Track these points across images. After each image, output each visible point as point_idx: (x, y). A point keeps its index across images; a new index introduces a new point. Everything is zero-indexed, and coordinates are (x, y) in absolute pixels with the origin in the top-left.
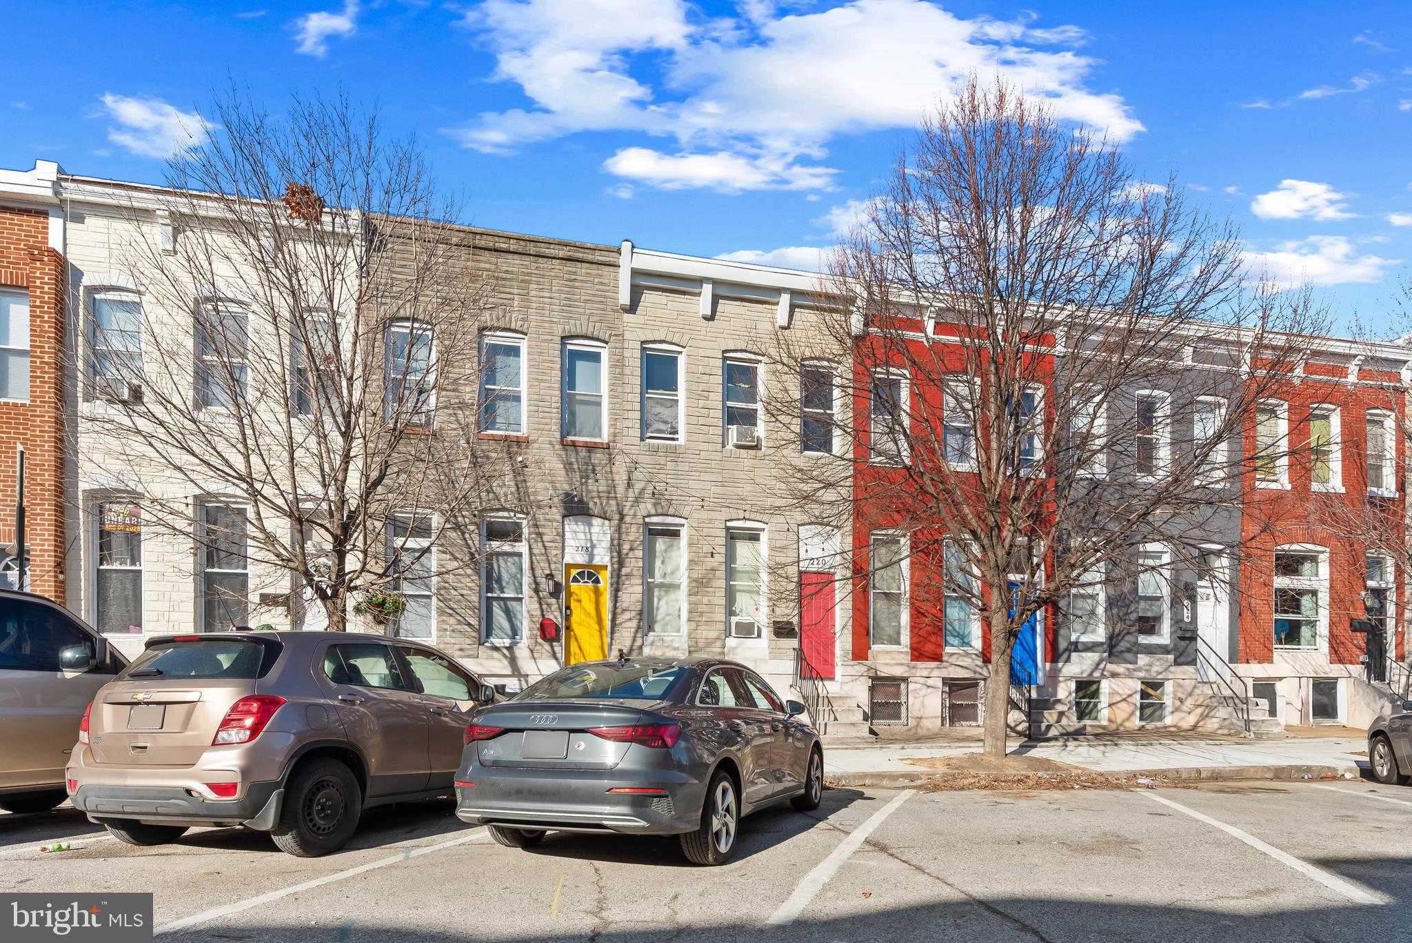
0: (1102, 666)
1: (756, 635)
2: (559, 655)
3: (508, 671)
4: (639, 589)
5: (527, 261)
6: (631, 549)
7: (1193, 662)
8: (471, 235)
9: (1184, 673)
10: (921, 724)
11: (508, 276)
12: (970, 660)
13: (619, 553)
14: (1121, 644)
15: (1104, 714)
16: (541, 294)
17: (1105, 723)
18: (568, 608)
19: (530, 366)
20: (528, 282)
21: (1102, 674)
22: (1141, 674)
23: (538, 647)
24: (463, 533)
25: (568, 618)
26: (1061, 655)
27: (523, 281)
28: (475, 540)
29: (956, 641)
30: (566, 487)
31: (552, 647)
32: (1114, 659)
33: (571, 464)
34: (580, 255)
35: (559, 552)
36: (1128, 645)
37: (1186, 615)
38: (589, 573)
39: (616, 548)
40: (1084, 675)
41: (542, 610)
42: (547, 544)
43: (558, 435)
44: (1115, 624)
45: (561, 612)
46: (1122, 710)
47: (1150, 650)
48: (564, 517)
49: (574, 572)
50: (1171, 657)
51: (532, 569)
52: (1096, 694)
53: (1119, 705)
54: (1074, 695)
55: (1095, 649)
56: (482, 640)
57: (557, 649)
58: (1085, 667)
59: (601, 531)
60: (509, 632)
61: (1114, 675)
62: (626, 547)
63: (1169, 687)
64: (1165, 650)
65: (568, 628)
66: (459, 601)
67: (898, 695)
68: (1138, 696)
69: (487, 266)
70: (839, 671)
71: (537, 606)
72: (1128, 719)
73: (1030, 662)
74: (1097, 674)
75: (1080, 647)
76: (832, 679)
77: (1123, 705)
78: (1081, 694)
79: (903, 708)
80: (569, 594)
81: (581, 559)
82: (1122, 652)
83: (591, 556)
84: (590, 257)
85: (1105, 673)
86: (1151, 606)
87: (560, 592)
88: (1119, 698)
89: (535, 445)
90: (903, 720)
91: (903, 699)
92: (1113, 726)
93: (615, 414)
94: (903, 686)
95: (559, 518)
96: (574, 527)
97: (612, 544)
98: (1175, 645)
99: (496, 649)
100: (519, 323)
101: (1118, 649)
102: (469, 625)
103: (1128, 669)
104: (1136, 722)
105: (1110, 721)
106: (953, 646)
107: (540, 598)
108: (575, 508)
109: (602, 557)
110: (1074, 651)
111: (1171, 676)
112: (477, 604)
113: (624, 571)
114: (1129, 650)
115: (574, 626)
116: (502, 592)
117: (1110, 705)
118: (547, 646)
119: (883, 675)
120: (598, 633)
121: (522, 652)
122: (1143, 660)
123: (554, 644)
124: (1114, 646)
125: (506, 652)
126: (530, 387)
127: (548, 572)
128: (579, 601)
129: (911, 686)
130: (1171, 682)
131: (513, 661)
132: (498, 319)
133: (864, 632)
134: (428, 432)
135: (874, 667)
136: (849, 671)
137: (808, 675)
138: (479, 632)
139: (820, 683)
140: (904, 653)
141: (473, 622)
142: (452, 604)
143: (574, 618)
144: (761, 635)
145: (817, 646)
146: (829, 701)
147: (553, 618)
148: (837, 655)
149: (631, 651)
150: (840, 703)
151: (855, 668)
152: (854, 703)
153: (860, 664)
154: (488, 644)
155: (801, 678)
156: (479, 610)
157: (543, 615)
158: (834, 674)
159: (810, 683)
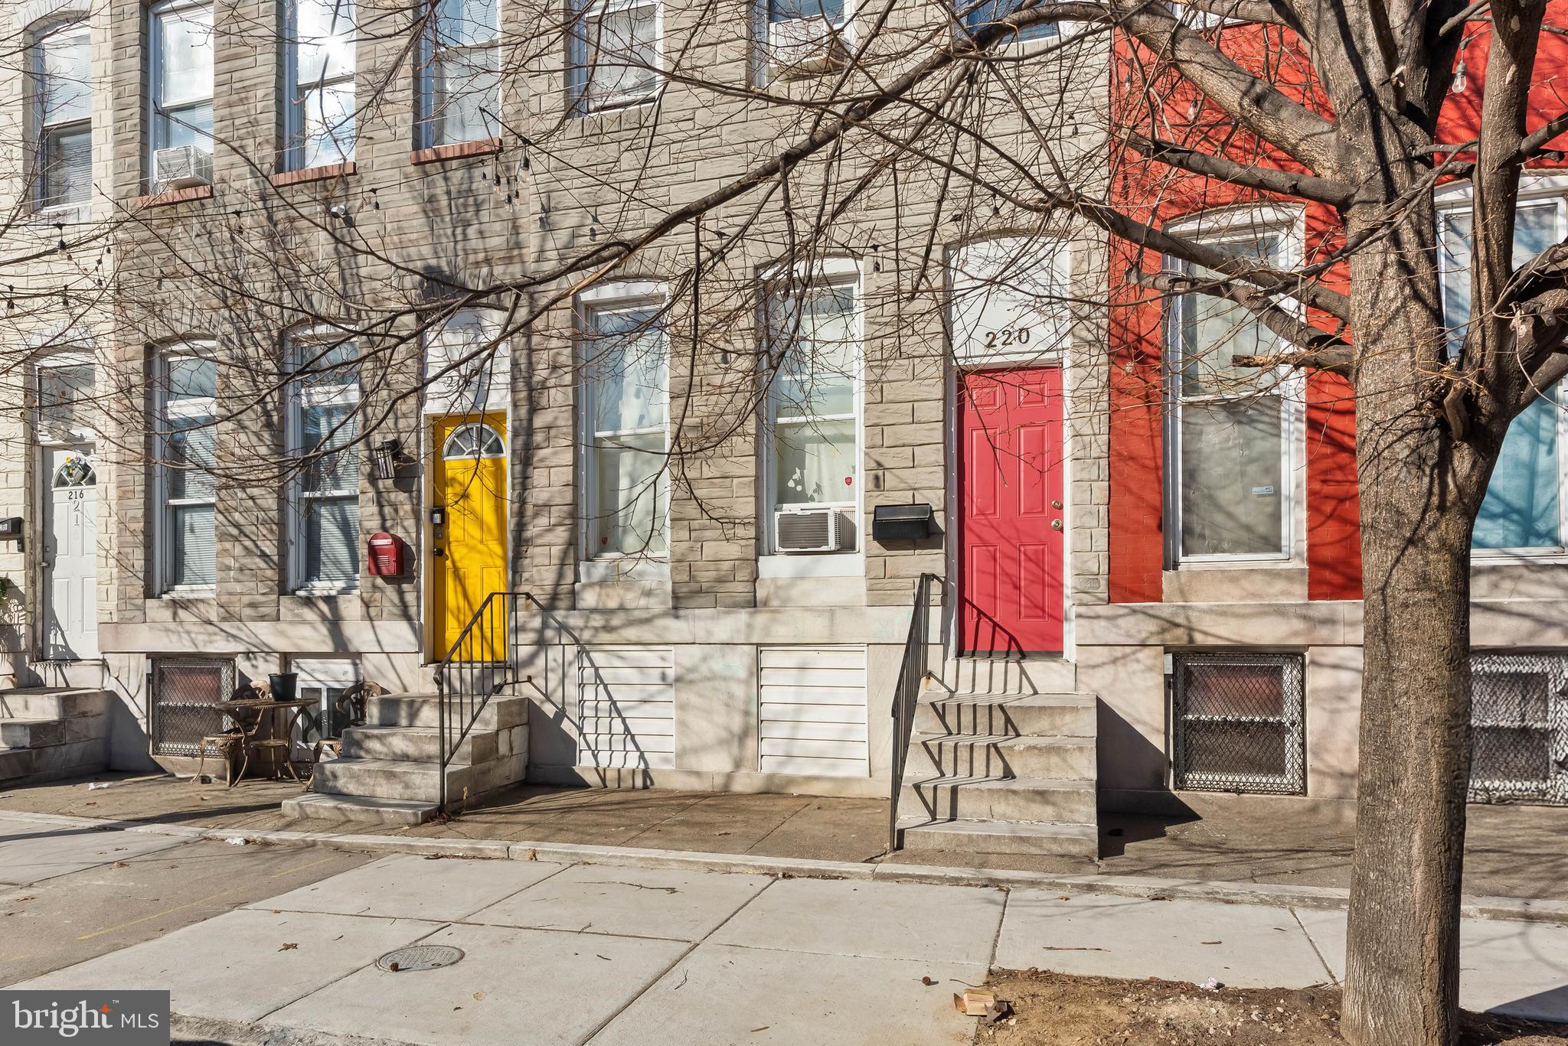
1: (832, 545)
2: (413, 610)
3: (328, 647)
4: (568, 456)
6: (552, 368)
13: (529, 379)
18: (439, 508)
23: (378, 595)
24: (254, 375)
25: (440, 531)
30: (426, 251)
31: (401, 594)
33: (435, 199)
35: (412, 391)
38: (479, 428)
39: (524, 371)
41: (384, 519)
42: (393, 381)
43: (409, 145)
45: (418, 519)
49: (450, 432)
56: (292, 584)
57: (410, 598)
65: (439, 553)
66: (247, 510)
67: (1276, 702)
70: (1072, 634)
71: (375, 508)
76: (1053, 651)
79: (1291, 743)
80: (440, 480)
81: (456, 401)
87: (414, 476)
89: (370, 175)
90: (1290, 778)
91: (1289, 714)
94: (1289, 675)
96: (444, 334)
99: (309, 602)
102: (264, 555)
107: (379, 492)
109: (499, 396)
112: (274, 514)
113: (539, 421)
115: (457, 552)
118: (390, 591)
119: (1211, 641)
121: (352, 607)
123: (405, 587)
125: (325, 606)
127: (392, 437)
128: (464, 493)
129: (1316, 680)
131: (334, 624)
133: (1150, 521)
134: (202, 192)
135: (1181, 620)
136: (1103, 631)
137: (984, 644)
138: (282, 569)
139: (1013, 667)
140: (1289, 576)
141: (270, 548)
142: (237, 516)
143: (455, 531)
144: (847, 545)
145: (1011, 567)
146: (1008, 720)
147: (400, 533)
148: (1067, 591)
149: (554, 597)
150: (1044, 724)
151: (1121, 622)
152: (1088, 725)
153: (1134, 611)
154: (302, 593)
155: (960, 653)
156: (282, 524)
157: (384, 528)
158: (1059, 640)
159: (983, 666)
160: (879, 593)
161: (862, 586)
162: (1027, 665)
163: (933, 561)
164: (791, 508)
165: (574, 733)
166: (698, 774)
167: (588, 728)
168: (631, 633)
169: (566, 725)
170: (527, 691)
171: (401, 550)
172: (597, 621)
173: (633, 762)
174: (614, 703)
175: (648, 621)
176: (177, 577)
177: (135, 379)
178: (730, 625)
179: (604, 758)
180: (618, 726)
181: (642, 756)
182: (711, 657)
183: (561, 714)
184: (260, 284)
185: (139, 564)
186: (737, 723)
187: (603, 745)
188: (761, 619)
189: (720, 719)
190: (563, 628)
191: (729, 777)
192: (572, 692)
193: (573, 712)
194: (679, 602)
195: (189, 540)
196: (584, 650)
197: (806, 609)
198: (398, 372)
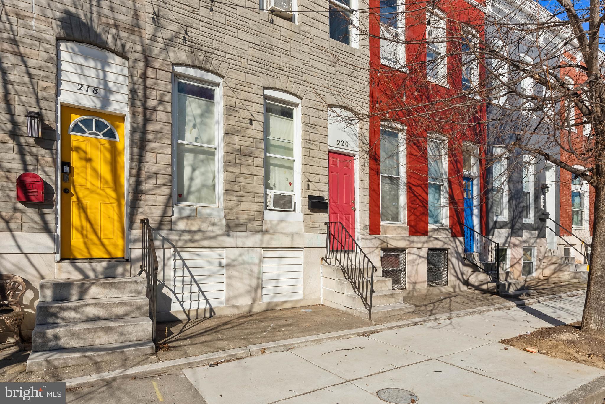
1: (292, 209)
2: (52, 226)
4: (169, 151)
6: (161, 101)
7: (544, 235)
9: (541, 243)
10: (416, 288)
12: (443, 234)
13: (143, 103)
14: (516, 224)
18: (66, 163)
21: (509, 245)
22: (524, 244)
23: (18, 215)
25: (68, 177)
26: (490, 231)
31: (42, 216)
32: (514, 234)
36: (520, 225)
37: (542, 205)
38: (100, 122)
39: (139, 96)
41: (25, 164)
45: (55, 168)
47: (528, 227)
48: (59, 39)
49: (77, 117)
50: (537, 232)
51: (7, 102)
53: (516, 265)
55: (505, 226)
57: (50, 218)
58: (501, 239)
61: (513, 245)
63: (534, 252)
64: (533, 227)
65: (66, 191)
67: (398, 264)
70: (358, 244)
71: (15, 155)
74: (506, 244)
75: (498, 225)
79: (402, 274)
80: (69, 145)
82: (517, 229)
83: (106, 102)
86: (527, 198)
87: (53, 140)
88: (515, 261)
90: (402, 285)
91: (402, 267)
94: (401, 256)
95: (53, 40)
97: (134, 91)
98: (537, 224)
101: (515, 227)
103: (519, 241)
106: (432, 223)
107: (20, 145)
109: (120, 105)
110: (496, 228)
111: (536, 244)
113: (151, 127)
114: (520, 228)
115: (80, 191)
117: (511, 266)
118: (31, 212)
119: (391, 246)
122: (525, 234)
123: (46, 210)
127: (33, 110)
128: (85, 157)
130: (535, 249)
133: (378, 210)
135: (385, 241)
136: (368, 243)
137: (335, 248)
139: (343, 255)
143: (78, 178)
148: (358, 230)
149: (161, 223)
151: (373, 241)
153: (376, 238)
155: (330, 250)
162: (349, 254)
163: (326, 217)
165: (170, 294)
166: (237, 307)
167: (178, 291)
168: (205, 243)
169: (165, 291)
172: (187, 237)
173: (203, 304)
174: (193, 277)
175: (214, 237)
178: (255, 240)
179: (187, 306)
180: (195, 288)
181: (208, 302)
182: (243, 254)
186: (254, 282)
187: (186, 298)
188: (267, 237)
189: (247, 281)
190: (165, 239)
191: (251, 306)
192: (169, 273)
193: (168, 283)
194: (230, 229)
196: (177, 251)
197: (284, 234)
198: (40, 68)
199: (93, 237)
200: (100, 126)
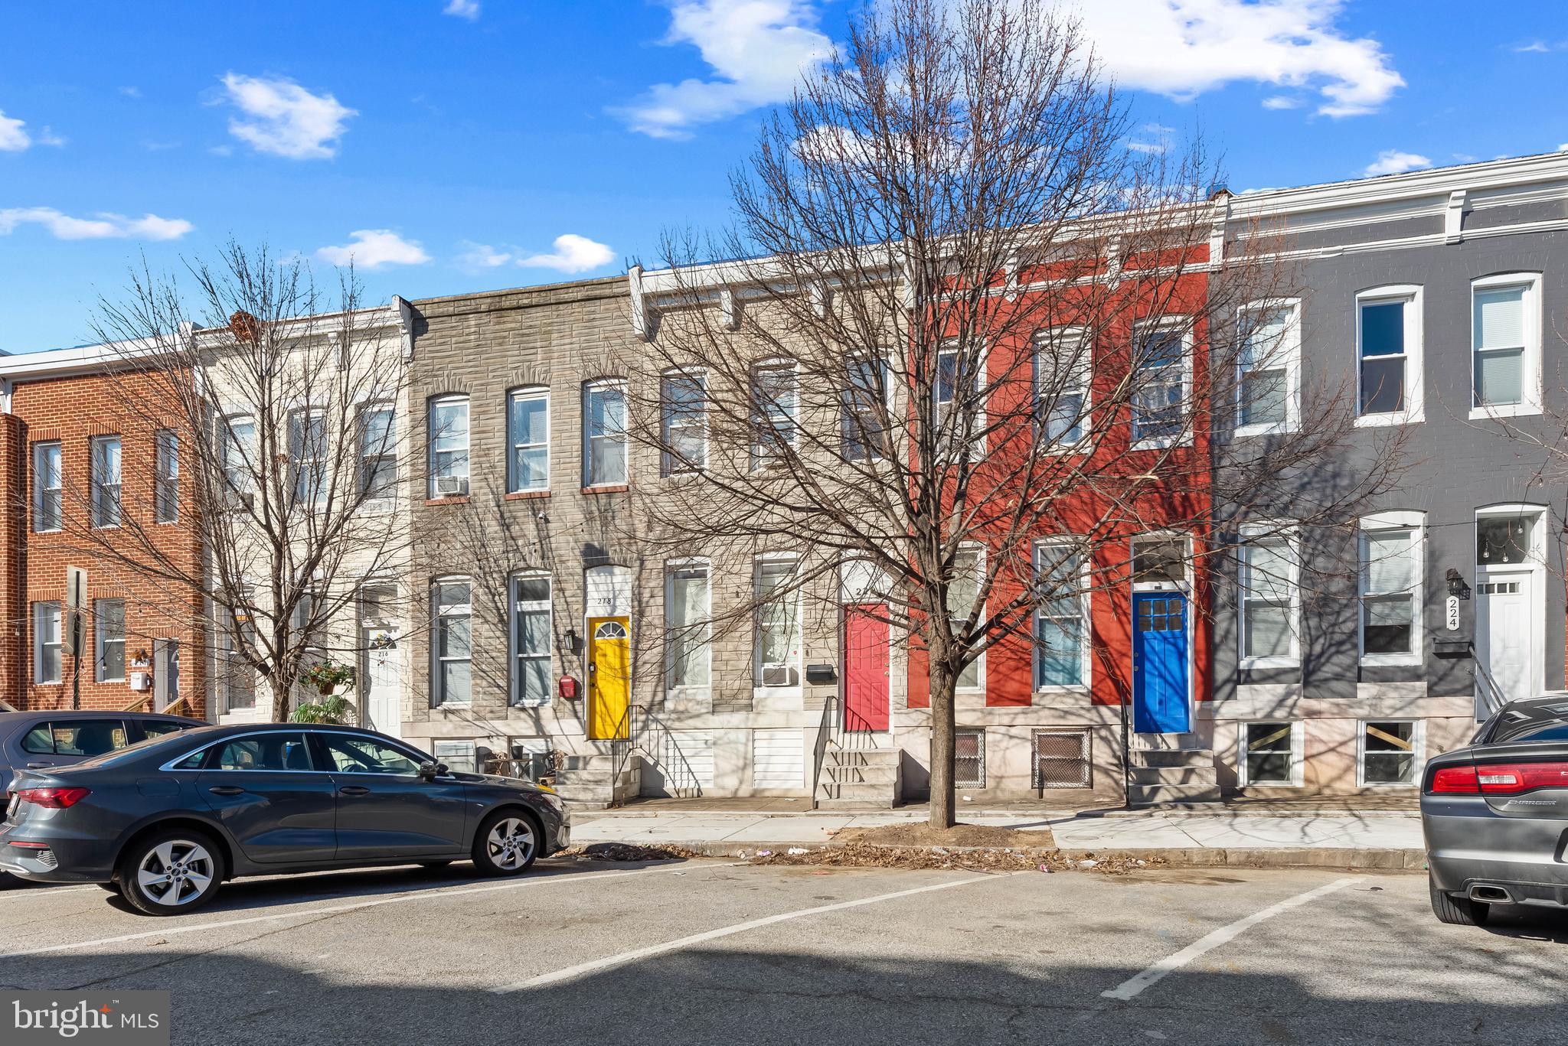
0: (1290, 702)
1: (788, 683)
2: (580, 714)
3: (533, 732)
5: (548, 310)
6: (652, 596)
7: (1467, 690)
8: (497, 299)
9: (1446, 707)
10: (1002, 786)
11: (532, 331)
12: (1072, 701)
13: (640, 602)
14: (1325, 669)
15: (1298, 770)
16: (562, 342)
17: (1299, 784)
18: (592, 663)
19: (553, 418)
20: (549, 332)
21: (1290, 713)
22: (1363, 712)
23: (561, 707)
24: (494, 596)
25: (593, 674)
26: (1218, 689)
27: (546, 333)
28: (502, 602)
29: (1060, 677)
30: (587, 537)
31: (574, 707)
32: (1312, 690)
33: (591, 512)
34: (597, 292)
35: (580, 606)
36: (1338, 670)
37: (1449, 619)
38: (614, 624)
39: (637, 596)
40: (1259, 715)
41: (564, 669)
42: (569, 599)
43: (578, 485)
44: (1312, 642)
45: (582, 669)
46: (1331, 766)
47: (1383, 676)
48: (585, 570)
49: (599, 626)
50: (1422, 685)
51: (555, 626)
52: (1284, 743)
53: (1323, 758)
54: (1244, 744)
55: (1283, 677)
56: (513, 701)
57: (579, 708)
58: (1258, 705)
59: (622, 579)
60: (540, 691)
61: (1311, 714)
62: (646, 594)
63: (1420, 730)
64: (1413, 674)
65: (593, 685)
66: (490, 664)
67: (975, 750)
68: (1362, 744)
69: (513, 325)
70: (892, 721)
71: (560, 664)
72: (1339, 778)
73: (1176, 700)
74: (1280, 714)
75: (1254, 676)
76: (886, 731)
77: (1331, 758)
78: (1256, 743)
79: (980, 766)
80: (593, 649)
81: (602, 611)
82: (1326, 680)
83: (614, 608)
84: (607, 292)
85: (1296, 712)
86: (1393, 609)
87: (583, 647)
88: (1322, 748)
89: (558, 499)
90: (981, 780)
91: (980, 755)
92: (1313, 788)
93: (635, 453)
94: (980, 738)
95: (580, 571)
96: (597, 579)
97: (633, 594)
98: (1430, 666)
99: (523, 709)
100: (542, 376)
101: (1320, 675)
102: (499, 686)
103: (1338, 705)
104: (1356, 781)
105: (1307, 780)
106: (1055, 683)
107: (562, 656)
108: (595, 558)
109: (624, 609)
110: (1245, 683)
111: (1420, 713)
112: (505, 666)
113: (645, 621)
114: (1338, 677)
115: (600, 684)
116: (534, 651)
117: (1306, 758)
118: (568, 704)
120: (623, 689)
121: (546, 712)
122: (1366, 690)
123: (576, 703)
124: (1314, 672)
125: (531, 712)
126: (553, 439)
127: (569, 628)
128: (605, 655)
129: (989, 737)
130: (1423, 723)
131: (537, 722)
132: (523, 376)
133: (924, 672)
134: (463, 500)
136: (905, 720)
137: (855, 727)
138: (508, 693)
139: (867, 737)
140: (980, 696)
141: (503, 683)
142: (484, 666)
143: (599, 674)
144: (794, 682)
145: (867, 692)
146: (863, 759)
147: (574, 676)
148: (891, 702)
149: (652, 705)
150: (878, 760)
151: (913, 717)
152: (896, 761)
153: (917, 712)
154: (518, 706)
155: (845, 731)
156: (509, 671)
157: (565, 674)
158: (887, 723)
159: (854, 736)
160: (808, 706)
161: (801, 702)
162: (873, 735)
163: (833, 690)
164: (768, 666)
165: (663, 772)
166: (723, 788)
167: (671, 769)
168: (691, 723)
169: (659, 768)
170: (639, 752)
171: (577, 687)
172: (674, 716)
173: (692, 784)
174: (683, 757)
175: (698, 716)
176: (443, 698)
177: (423, 595)
178: (737, 718)
179: (678, 784)
180: (685, 768)
181: (697, 782)
182: (729, 734)
183: (657, 763)
184: (496, 548)
185: (426, 691)
186: (741, 763)
187: (678, 777)
188: (752, 715)
189: (734, 762)
190: (657, 720)
191: (737, 790)
192: (662, 751)
193: (663, 762)
194: (715, 708)
195: (449, 677)
196: (666, 729)
197: (776, 711)
198: (573, 596)
199: (608, 719)
200: (615, 628)
